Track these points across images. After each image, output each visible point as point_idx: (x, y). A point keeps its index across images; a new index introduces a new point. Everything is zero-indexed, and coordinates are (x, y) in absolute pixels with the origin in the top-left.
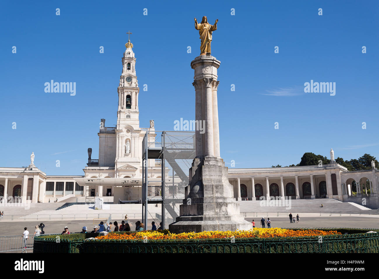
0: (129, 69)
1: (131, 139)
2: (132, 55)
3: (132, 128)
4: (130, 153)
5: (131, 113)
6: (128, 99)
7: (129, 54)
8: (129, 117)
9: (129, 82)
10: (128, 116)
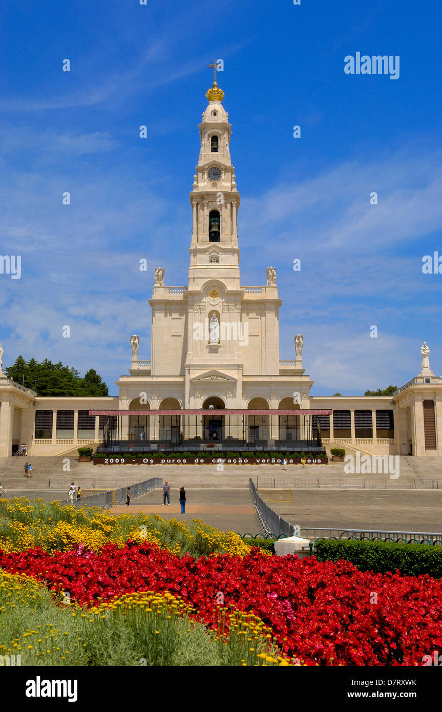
0: (215, 150)
1: (220, 312)
2: (223, 117)
3: (222, 286)
4: (219, 343)
5: (220, 253)
6: (213, 219)
7: (215, 114)
8: (217, 261)
9: (214, 179)
10: (213, 259)
